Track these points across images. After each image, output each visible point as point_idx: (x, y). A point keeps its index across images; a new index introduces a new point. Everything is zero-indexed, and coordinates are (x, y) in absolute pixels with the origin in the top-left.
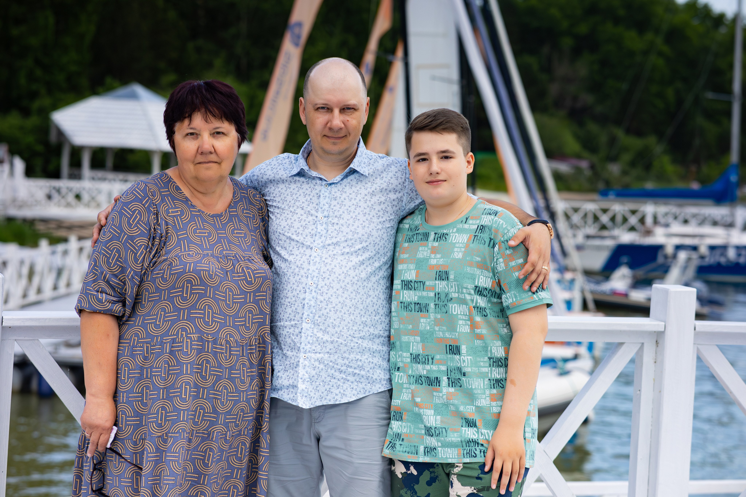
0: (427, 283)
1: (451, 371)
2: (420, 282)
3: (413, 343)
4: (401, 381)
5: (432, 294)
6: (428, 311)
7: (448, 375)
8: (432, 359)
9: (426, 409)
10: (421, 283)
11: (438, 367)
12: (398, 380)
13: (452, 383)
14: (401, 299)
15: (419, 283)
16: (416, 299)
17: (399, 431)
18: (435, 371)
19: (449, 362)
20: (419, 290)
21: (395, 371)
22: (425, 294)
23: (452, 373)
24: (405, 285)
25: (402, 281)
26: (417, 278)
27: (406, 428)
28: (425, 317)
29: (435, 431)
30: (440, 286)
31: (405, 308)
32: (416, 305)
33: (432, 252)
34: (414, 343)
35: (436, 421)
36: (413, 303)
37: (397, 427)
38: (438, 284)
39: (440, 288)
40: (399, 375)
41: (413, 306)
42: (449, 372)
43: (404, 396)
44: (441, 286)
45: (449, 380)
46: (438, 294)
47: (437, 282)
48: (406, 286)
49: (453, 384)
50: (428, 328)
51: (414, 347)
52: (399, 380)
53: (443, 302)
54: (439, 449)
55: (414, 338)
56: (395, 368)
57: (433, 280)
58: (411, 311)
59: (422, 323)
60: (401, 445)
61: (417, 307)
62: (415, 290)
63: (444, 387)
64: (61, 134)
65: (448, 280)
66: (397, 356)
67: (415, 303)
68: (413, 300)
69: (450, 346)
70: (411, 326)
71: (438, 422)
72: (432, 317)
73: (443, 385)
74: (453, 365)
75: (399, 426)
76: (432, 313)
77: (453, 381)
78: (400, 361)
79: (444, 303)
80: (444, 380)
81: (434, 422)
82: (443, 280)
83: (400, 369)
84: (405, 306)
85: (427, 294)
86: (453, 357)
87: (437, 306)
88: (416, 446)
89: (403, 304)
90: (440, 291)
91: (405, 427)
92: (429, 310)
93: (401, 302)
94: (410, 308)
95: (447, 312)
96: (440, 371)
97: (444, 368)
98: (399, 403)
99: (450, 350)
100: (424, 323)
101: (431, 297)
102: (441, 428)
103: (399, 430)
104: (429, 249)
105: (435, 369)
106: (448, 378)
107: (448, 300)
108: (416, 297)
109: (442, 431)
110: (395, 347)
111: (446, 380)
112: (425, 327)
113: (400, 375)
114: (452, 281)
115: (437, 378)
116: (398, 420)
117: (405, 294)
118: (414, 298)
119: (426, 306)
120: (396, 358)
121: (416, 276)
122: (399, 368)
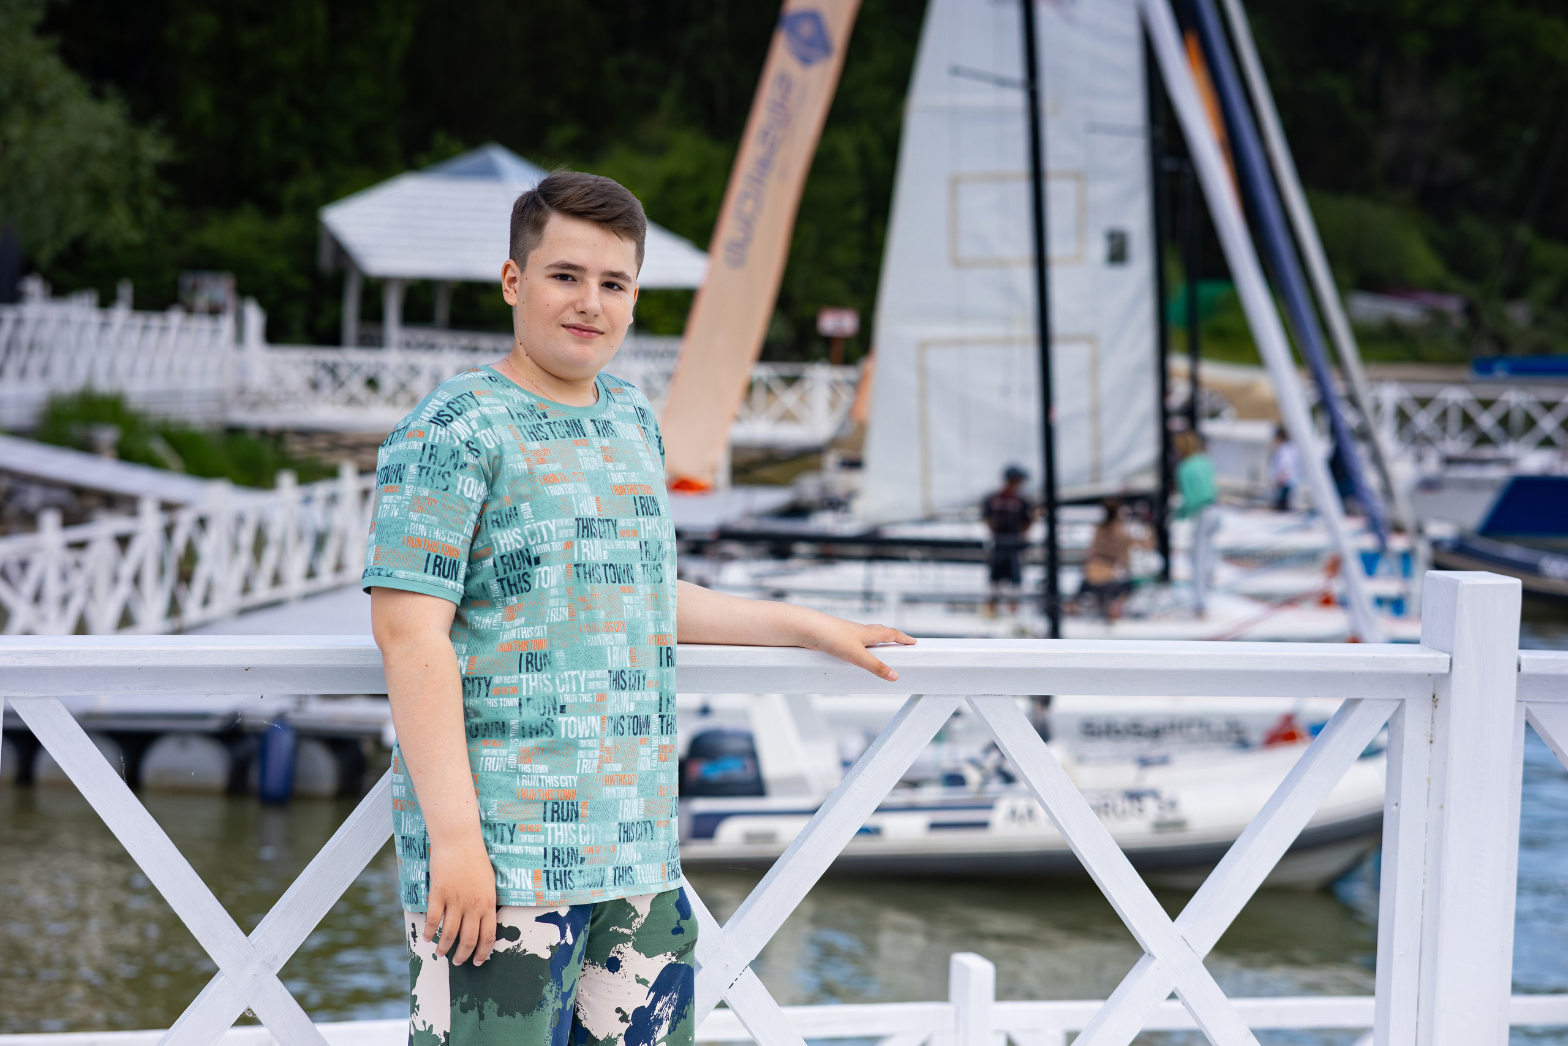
0: (621, 523)
1: (668, 700)
2: (608, 521)
3: (612, 647)
4: (573, 733)
5: (635, 545)
6: (632, 579)
7: (661, 710)
10: (610, 523)
12: (566, 733)
13: (668, 725)
14: (576, 557)
15: (606, 523)
16: (604, 557)
17: (573, 844)
19: (665, 682)
20: (607, 537)
21: (554, 714)
22: (619, 544)
23: (669, 706)
24: (584, 527)
25: (575, 520)
26: (601, 513)
27: (588, 835)
28: (631, 592)
30: (645, 528)
31: (588, 576)
32: (607, 568)
33: (607, 459)
34: (614, 648)
35: (638, 809)
36: (600, 566)
37: (565, 834)
38: (643, 523)
39: (647, 532)
40: (566, 722)
41: (601, 571)
42: (664, 702)
43: (583, 766)
44: (649, 527)
45: (662, 721)
46: (645, 543)
47: (640, 519)
48: (586, 530)
49: (669, 728)
50: (639, 615)
51: (612, 657)
52: (569, 733)
53: (655, 560)
54: (637, 866)
55: (614, 638)
56: (555, 709)
57: (630, 517)
58: (599, 583)
59: (626, 605)
60: (580, 872)
61: (610, 572)
62: (601, 537)
63: (654, 735)
64: (341, 252)
65: (659, 514)
66: (557, 682)
67: (605, 566)
68: (601, 560)
69: (667, 649)
70: (603, 613)
72: (641, 592)
73: (653, 732)
75: (571, 831)
76: (640, 583)
78: (565, 693)
79: (656, 563)
80: (654, 721)
81: (636, 812)
82: (650, 514)
83: (567, 709)
84: (587, 571)
85: (625, 544)
86: (672, 672)
87: (646, 569)
89: (581, 569)
90: (647, 537)
91: (585, 832)
92: (634, 578)
93: (577, 565)
94: (596, 576)
95: (662, 581)
98: (575, 780)
99: (668, 657)
100: (631, 605)
101: (634, 551)
102: (644, 822)
103: (574, 840)
104: (598, 452)
105: (647, 699)
106: (660, 716)
107: (663, 555)
108: (605, 552)
109: (646, 829)
110: (550, 663)
111: (657, 721)
112: (634, 612)
113: (569, 722)
114: (665, 518)
116: (567, 820)
117: (583, 546)
118: (601, 555)
119: (628, 570)
120: (555, 686)
121: (599, 509)
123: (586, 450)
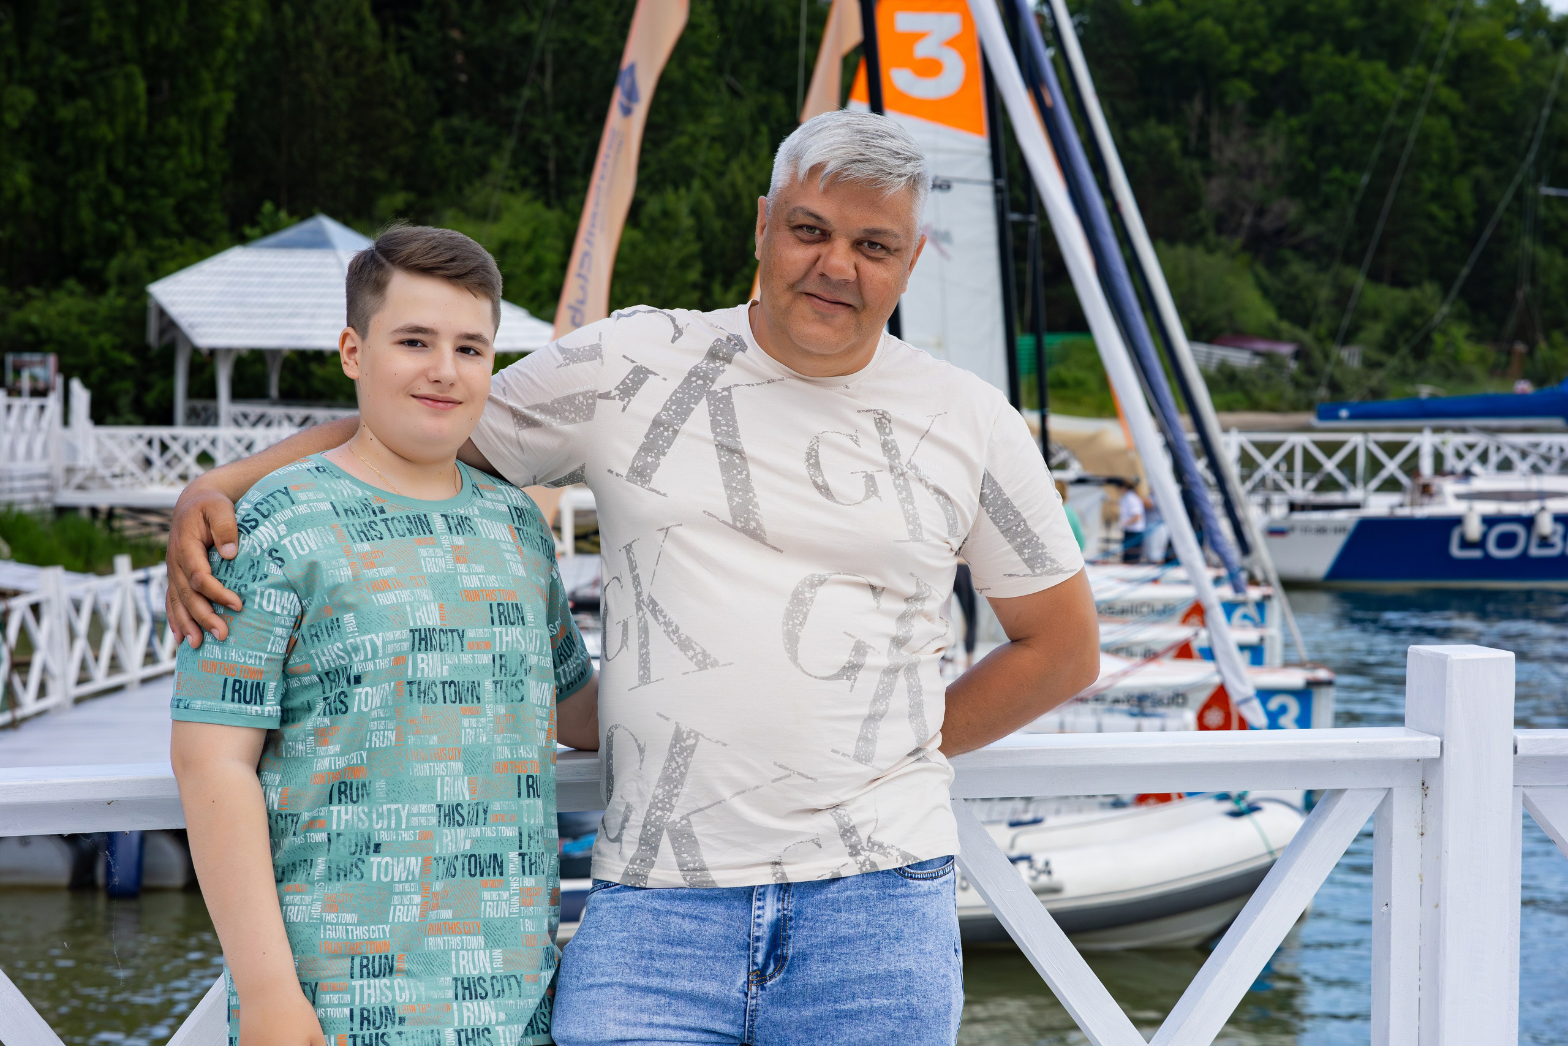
0: (470, 634)
1: (529, 836)
2: (452, 631)
3: (443, 778)
4: (386, 876)
5: (486, 659)
6: (478, 698)
7: (520, 848)
8: (485, 811)
9: (466, 934)
10: (455, 634)
11: (497, 831)
12: (378, 877)
13: (531, 865)
14: (410, 673)
15: (449, 634)
16: (445, 674)
17: (387, 1002)
18: (490, 840)
19: (525, 815)
20: (450, 649)
21: (367, 853)
22: (466, 658)
23: (532, 842)
24: (421, 639)
25: (411, 631)
26: (444, 622)
27: (407, 992)
28: (474, 713)
29: (492, 985)
30: (505, 639)
31: (422, 695)
32: (447, 686)
33: (458, 560)
34: (446, 779)
35: (491, 962)
36: (438, 683)
37: (378, 992)
38: (501, 633)
39: (504, 644)
40: (379, 864)
41: (438, 690)
42: (525, 838)
43: (397, 913)
44: (509, 639)
45: (523, 859)
46: (501, 656)
47: (497, 629)
48: (423, 643)
49: (533, 867)
50: (484, 739)
51: (446, 789)
52: (382, 876)
53: (511, 676)
54: (497, 1028)
55: (447, 767)
56: (368, 847)
57: (485, 626)
58: (433, 703)
59: (465, 728)
60: (400, 1033)
61: (450, 691)
62: (441, 650)
63: (513, 876)
64: (168, 323)
65: (524, 624)
66: (374, 816)
67: (444, 683)
68: (439, 676)
69: (528, 777)
70: (435, 738)
71: (498, 964)
72: (490, 713)
73: (511, 872)
74: (535, 821)
75: (384, 988)
76: (489, 703)
77: (533, 861)
78: (381, 829)
79: (516, 679)
80: (512, 859)
81: (488, 965)
82: (513, 624)
83: (382, 848)
84: (422, 689)
85: (473, 658)
86: (535, 803)
87: (498, 686)
88: (436, 1032)
89: (415, 687)
90: (504, 650)
91: (401, 989)
92: (481, 697)
93: (410, 683)
94: (431, 695)
95: (522, 699)
96: (500, 840)
97: (510, 832)
98: (387, 930)
99: (528, 786)
100: (472, 728)
101: (484, 666)
102: (506, 977)
103: (387, 998)
104: (448, 552)
105: (490, 835)
106: (520, 854)
107: (526, 670)
108: (445, 668)
109: (509, 984)
110: (368, 794)
111: (517, 860)
112: (476, 736)
113: (383, 863)
114: (532, 628)
115: (495, 856)
116: (378, 976)
117: (419, 661)
118: (439, 671)
119: (473, 687)
120: (371, 820)
121: (442, 618)
122: (377, 846)
123: (431, 550)
